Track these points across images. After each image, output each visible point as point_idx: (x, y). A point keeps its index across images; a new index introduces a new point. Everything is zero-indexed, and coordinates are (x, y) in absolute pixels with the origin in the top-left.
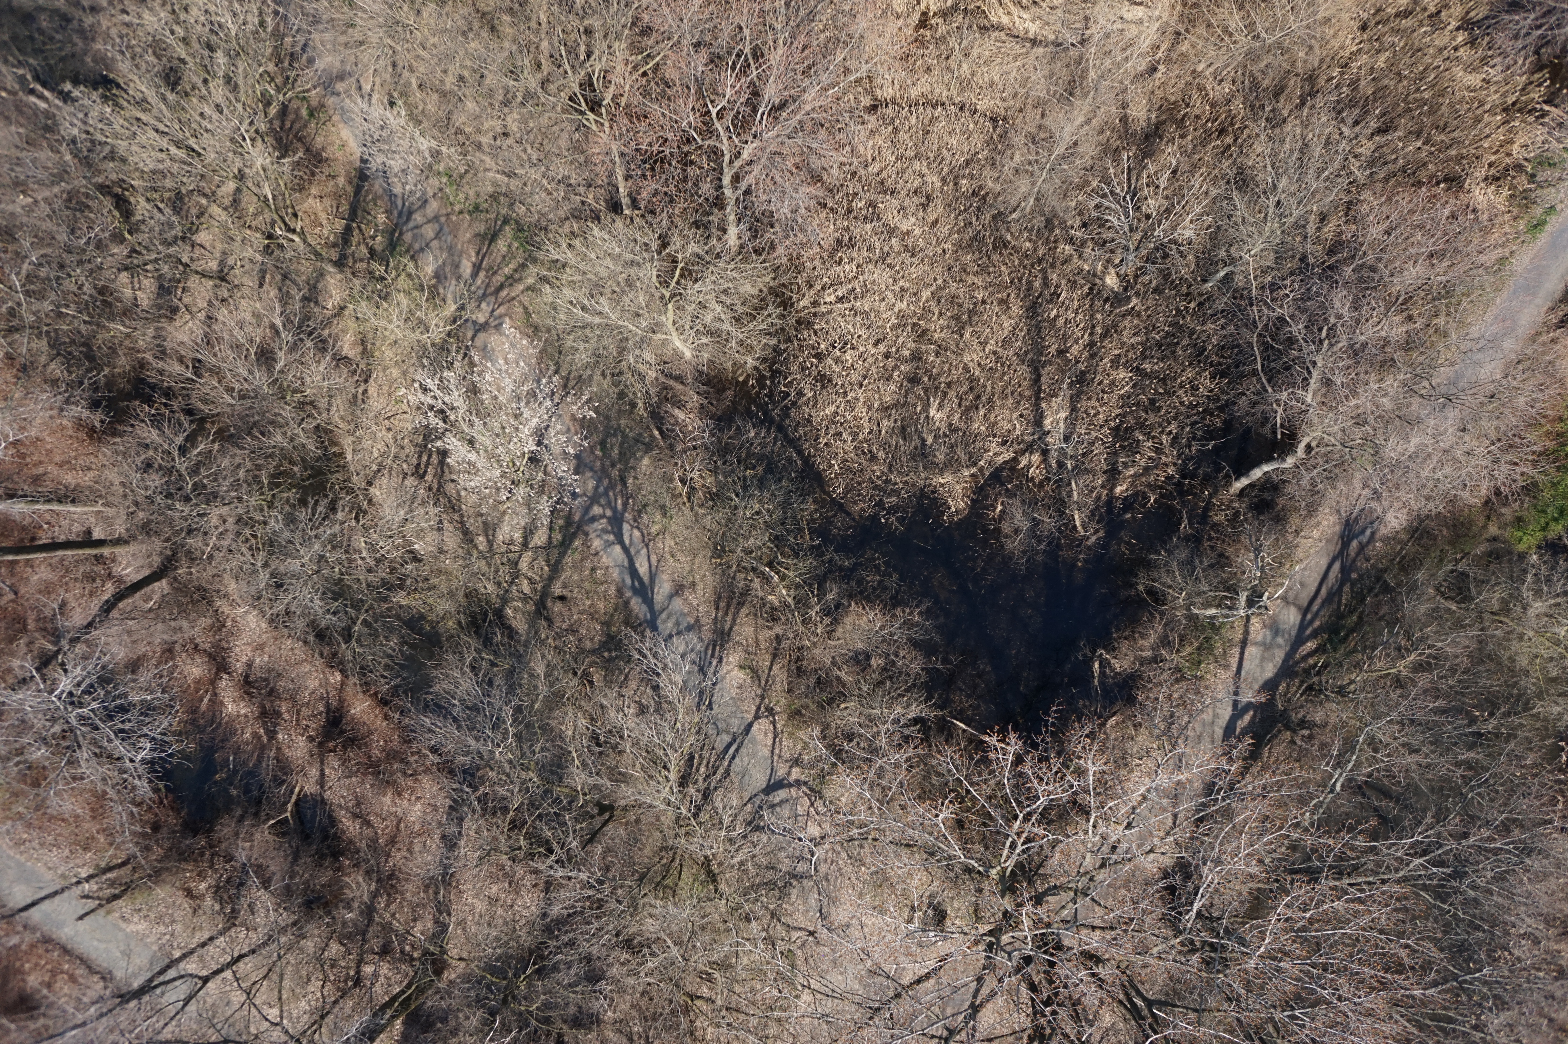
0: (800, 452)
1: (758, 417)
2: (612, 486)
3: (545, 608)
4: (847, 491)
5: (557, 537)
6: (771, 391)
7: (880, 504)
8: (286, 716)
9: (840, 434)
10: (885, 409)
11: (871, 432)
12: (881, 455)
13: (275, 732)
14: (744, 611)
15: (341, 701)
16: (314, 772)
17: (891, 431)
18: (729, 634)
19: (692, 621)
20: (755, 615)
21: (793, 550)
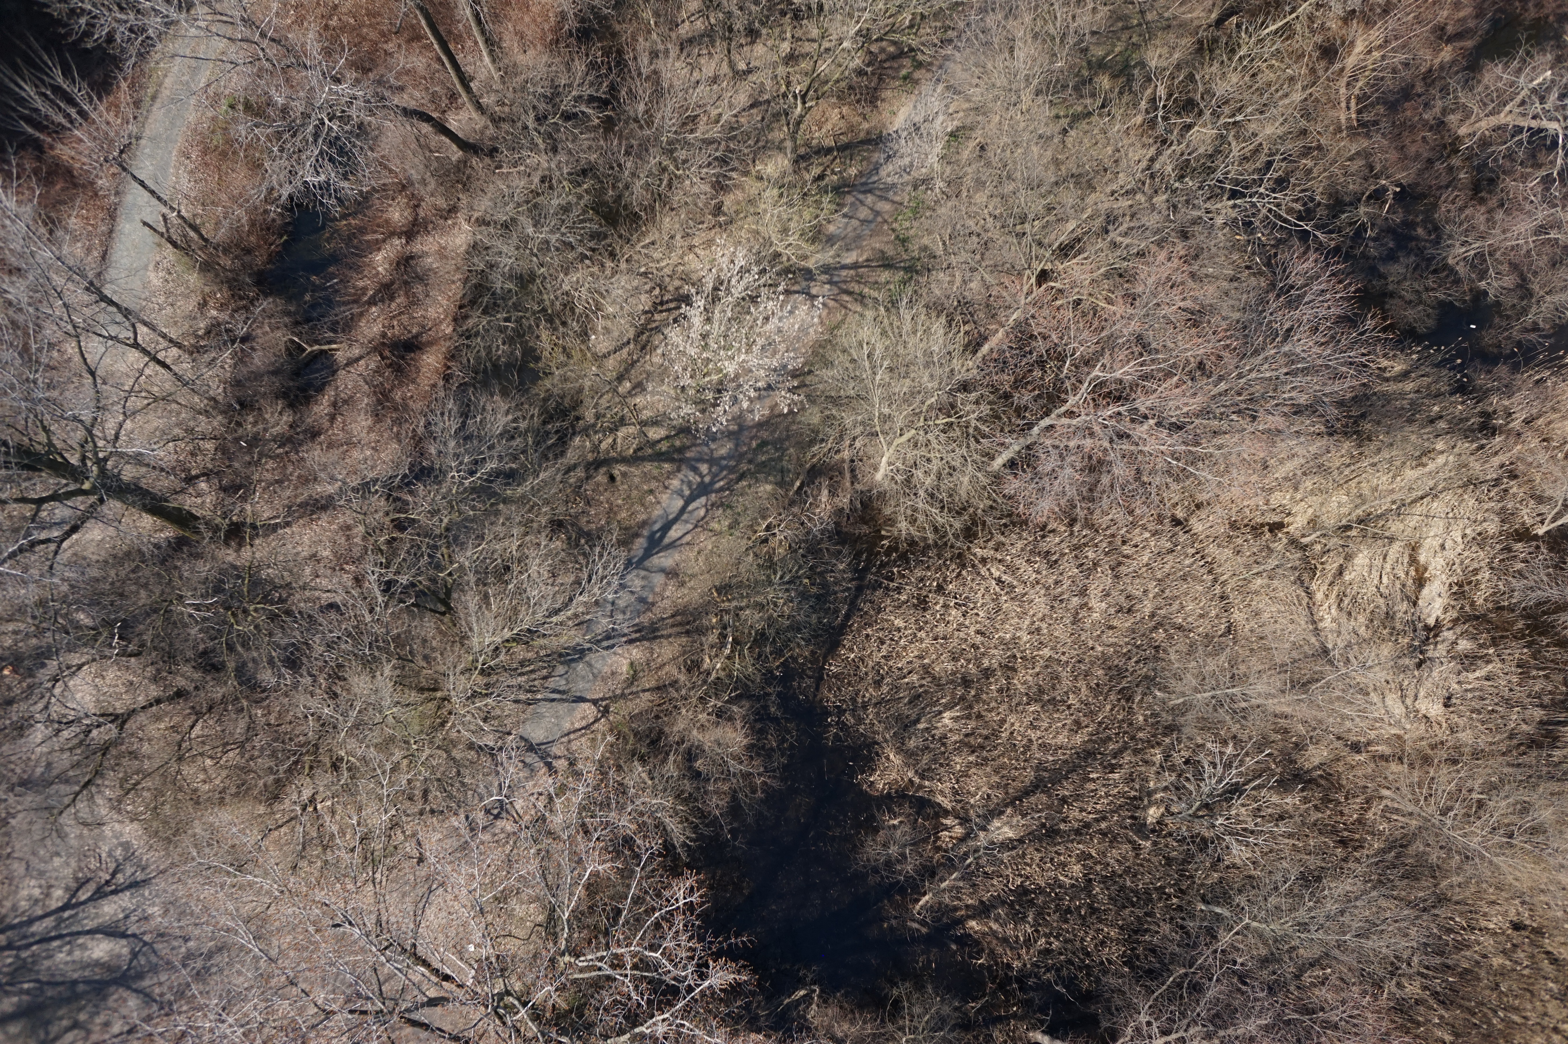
0: (848, 617)
1: (858, 564)
2: (732, 470)
3: (596, 469)
4: (836, 676)
5: (664, 447)
6: (887, 563)
7: (841, 711)
8: (393, 305)
9: (883, 643)
10: (926, 670)
11: (899, 669)
12: (885, 689)
13: (375, 304)
14: (684, 640)
15: (430, 344)
16: (356, 351)
17: (910, 687)
18: (656, 638)
19: (650, 600)
20: (685, 653)
21: (760, 656)
